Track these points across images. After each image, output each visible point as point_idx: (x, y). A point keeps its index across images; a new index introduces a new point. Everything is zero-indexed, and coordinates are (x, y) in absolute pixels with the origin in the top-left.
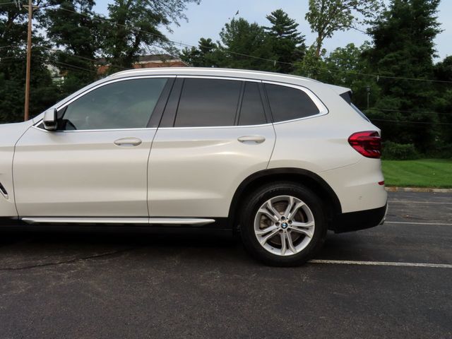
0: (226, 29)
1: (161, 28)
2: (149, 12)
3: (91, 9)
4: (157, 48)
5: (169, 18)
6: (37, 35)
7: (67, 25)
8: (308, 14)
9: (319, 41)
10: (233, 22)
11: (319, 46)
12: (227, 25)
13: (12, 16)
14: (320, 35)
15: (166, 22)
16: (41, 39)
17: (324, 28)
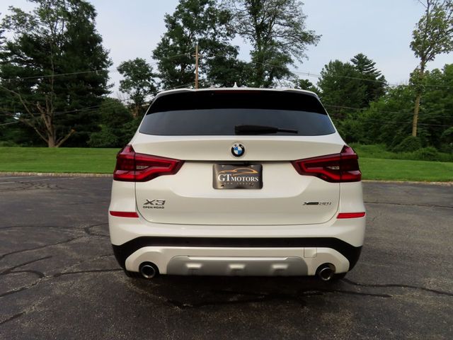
0: (325, 69)
1: (289, 66)
2: (279, 54)
3: (236, 57)
4: (286, 81)
5: (293, 58)
6: (200, 78)
7: (222, 69)
8: (413, 43)
9: (423, 65)
10: (330, 63)
11: (423, 68)
12: (326, 66)
13: (184, 67)
14: (424, 59)
15: (291, 61)
16: (203, 80)
17: (427, 53)
